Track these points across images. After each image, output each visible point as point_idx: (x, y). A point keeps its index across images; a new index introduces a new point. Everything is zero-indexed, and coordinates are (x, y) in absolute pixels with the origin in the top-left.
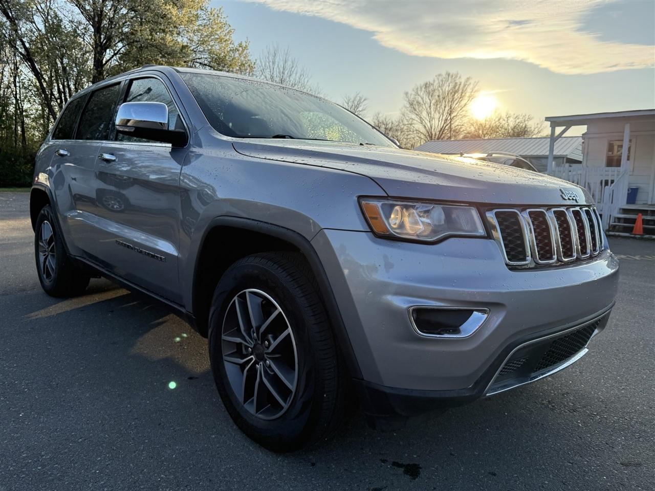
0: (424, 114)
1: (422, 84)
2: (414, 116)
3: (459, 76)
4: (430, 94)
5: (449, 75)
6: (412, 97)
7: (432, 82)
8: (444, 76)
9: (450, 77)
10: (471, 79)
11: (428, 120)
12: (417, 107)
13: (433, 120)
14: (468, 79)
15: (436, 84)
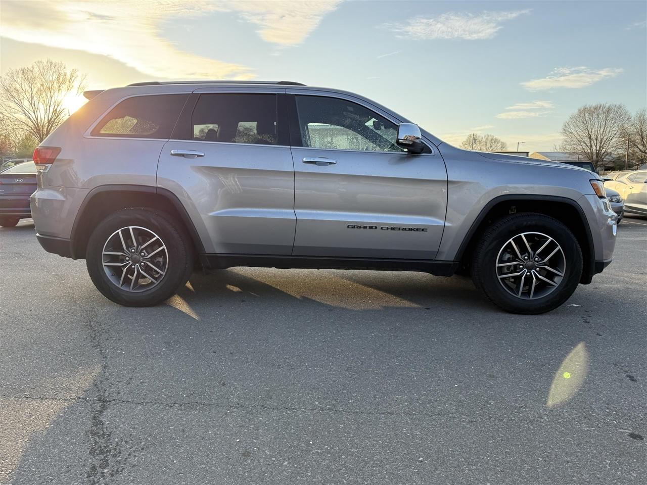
0: (26, 104)
1: (18, 69)
2: (12, 105)
3: (63, 67)
4: (31, 81)
5: (51, 63)
6: (7, 82)
7: (30, 67)
8: (45, 64)
9: (52, 66)
10: (78, 71)
11: (32, 110)
12: (15, 94)
13: (38, 111)
14: (74, 71)
15: (36, 70)
